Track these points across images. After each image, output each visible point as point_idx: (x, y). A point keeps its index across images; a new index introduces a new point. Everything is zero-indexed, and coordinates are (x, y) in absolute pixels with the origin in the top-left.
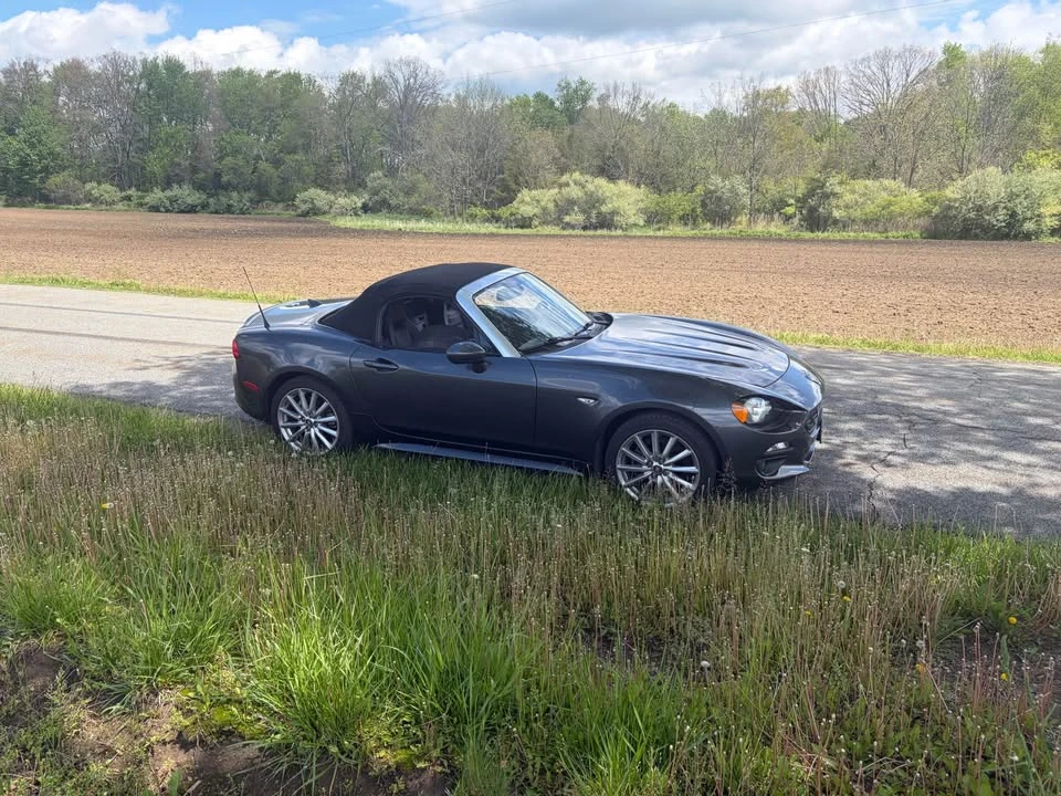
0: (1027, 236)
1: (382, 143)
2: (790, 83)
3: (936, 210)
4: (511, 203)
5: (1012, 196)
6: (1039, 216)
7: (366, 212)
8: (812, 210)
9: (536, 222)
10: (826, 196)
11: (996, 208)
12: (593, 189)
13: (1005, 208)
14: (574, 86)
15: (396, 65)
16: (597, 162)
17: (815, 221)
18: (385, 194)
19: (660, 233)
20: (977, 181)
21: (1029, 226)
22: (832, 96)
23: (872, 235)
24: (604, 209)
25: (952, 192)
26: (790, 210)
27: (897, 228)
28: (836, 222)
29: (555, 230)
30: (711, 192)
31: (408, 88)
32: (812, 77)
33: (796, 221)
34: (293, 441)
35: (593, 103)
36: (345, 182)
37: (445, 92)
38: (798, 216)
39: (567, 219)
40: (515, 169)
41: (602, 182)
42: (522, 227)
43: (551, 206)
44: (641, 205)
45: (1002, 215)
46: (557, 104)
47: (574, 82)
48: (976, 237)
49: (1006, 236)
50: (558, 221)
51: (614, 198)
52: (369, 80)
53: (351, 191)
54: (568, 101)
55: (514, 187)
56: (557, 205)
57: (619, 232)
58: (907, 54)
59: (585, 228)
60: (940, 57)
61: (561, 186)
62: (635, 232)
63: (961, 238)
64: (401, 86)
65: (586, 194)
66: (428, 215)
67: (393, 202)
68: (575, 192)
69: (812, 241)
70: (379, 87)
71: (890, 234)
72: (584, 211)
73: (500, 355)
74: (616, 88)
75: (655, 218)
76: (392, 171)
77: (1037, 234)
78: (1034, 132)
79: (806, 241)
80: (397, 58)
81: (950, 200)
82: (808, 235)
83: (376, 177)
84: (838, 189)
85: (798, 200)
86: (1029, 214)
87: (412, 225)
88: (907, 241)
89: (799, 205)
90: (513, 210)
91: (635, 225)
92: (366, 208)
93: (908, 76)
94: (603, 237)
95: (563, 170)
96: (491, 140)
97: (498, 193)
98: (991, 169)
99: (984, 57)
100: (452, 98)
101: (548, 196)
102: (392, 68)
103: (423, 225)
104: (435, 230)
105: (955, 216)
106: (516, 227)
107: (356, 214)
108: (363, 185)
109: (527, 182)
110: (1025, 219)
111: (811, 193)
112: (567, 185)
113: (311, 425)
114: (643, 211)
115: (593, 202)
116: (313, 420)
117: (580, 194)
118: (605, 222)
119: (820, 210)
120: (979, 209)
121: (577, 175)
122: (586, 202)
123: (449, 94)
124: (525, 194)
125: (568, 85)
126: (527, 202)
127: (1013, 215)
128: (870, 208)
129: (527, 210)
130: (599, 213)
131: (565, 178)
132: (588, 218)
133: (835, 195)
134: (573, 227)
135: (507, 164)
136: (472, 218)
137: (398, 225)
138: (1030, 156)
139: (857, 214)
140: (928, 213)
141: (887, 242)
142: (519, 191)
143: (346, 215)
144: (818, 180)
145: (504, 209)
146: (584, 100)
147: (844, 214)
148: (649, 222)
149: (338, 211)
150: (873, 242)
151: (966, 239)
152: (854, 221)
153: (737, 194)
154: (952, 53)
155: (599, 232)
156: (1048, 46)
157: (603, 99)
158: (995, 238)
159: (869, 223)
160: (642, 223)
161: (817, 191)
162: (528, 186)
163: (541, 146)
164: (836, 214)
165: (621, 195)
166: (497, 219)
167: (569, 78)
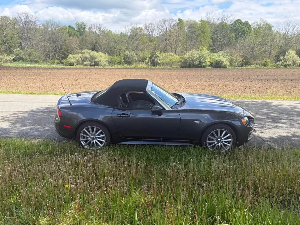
0: (204, 67)
1: (18, 39)
2: (141, 26)
3: (183, 61)
4: (66, 58)
5: (200, 57)
6: (206, 62)
7: (15, 61)
8: (153, 61)
9: (75, 64)
10: (156, 57)
11: (196, 60)
12: (92, 54)
13: (198, 60)
14: (80, 24)
15: (21, 14)
16: (91, 47)
17: (154, 64)
18: (21, 55)
19: (113, 67)
20: (191, 53)
21: (204, 64)
22: (153, 30)
23: (169, 67)
24: (96, 60)
25: (186, 56)
26: (147, 61)
27: (175, 65)
28: (159, 64)
29: (82, 66)
30: (126, 55)
31: (26, 22)
32: (147, 25)
33: (149, 63)
34: (85, 145)
35: (87, 29)
36: (6, 52)
37: (39, 23)
38: (150, 62)
39: (85, 63)
40: (66, 48)
41: (94, 52)
42: (71, 66)
43: (80, 59)
44: (107, 59)
45: (198, 61)
46: (76, 29)
47: (80, 22)
48: (192, 67)
49: (199, 67)
50: (82, 64)
51: (99, 57)
52: (11, 18)
53: (8, 54)
54: (79, 29)
55: (66, 53)
56: (81, 59)
57: (101, 67)
58: (170, 20)
59: (91, 66)
60: (178, 21)
61: (82, 53)
62: (106, 67)
63: (189, 68)
64: (24, 21)
65: (90, 56)
66: (37, 62)
67: (24, 58)
68: (87, 55)
69: (155, 69)
70: (15, 21)
71: (173, 67)
72: (90, 61)
73: (165, 109)
74: (94, 25)
75: (110, 63)
76: (22, 48)
77: (206, 66)
78: (201, 41)
79: (152, 69)
80: (21, 12)
81: (186, 58)
82: (153, 67)
83: (17, 50)
84: (159, 55)
85: (149, 58)
86: (204, 61)
87: (33, 65)
88: (177, 69)
89: (150, 59)
90: (67, 60)
91: (105, 65)
92: (14, 60)
93: (171, 26)
94: (96, 68)
95: (82, 49)
96: (57, 40)
97: (61, 55)
98: (194, 50)
99: (187, 22)
100: (41, 26)
101: (78, 56)
102: (20, 15)
103: (37, 65)
104: (42, 67)
105: (188, 62)
106: (69, 65)
107: (11, 62)
108: (13, 52)
109: (71, 52)
110: (203, 63)
111: (153, 56)
112: (84, 53)
113: (93, 139)
114: (107, 61)
115: (92, 58)
116: (94, 137)
117: (89, 56)
118: (97, 64)
119: (155, 60)
120: (193, 60)
121: (87, 50)
122: (91, 58)
123: (40, 25)
124: (71, 56)
125: (79, 24)
126: (72, 58)
127: (200, 62)
128: (168, 60)
129: (72, 61)
130: (95, 62)
131: (83, 51)
132: (92, 62)
133: (158, 56)
134: (87, 65)
135: (64, 47)
136: (54, 63)
137: (28, 65)
138: (200, 47)
139: (164, 61)
140: (181, 61)
141: (172, 69)
142: (69, 55)
143: (7, 62)
144: (154, 53)
145: (64, 60)
146: (84, 28)
147: (161, 62)
148: (109, 64)
149: (5, 61)
150: (169, 69)
151: (190, 68)
152: (163, 63)
153: (133, 56)
154: (180, 20)
155: (95, 67)
156: (202, 20)
157: (90, 28)
158: (197, 67)
159: (168, 64)
160: (107, 64)
161: (153, 55)
162: (71, 53)
163: (74, 41)
164: (159, 62)
165: (101, 56)
166: (62, 63)
167: (79, 22)
